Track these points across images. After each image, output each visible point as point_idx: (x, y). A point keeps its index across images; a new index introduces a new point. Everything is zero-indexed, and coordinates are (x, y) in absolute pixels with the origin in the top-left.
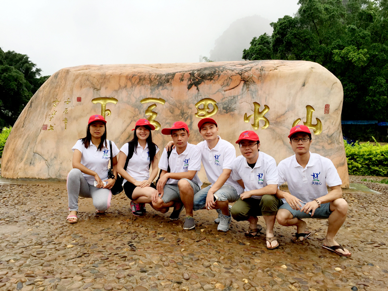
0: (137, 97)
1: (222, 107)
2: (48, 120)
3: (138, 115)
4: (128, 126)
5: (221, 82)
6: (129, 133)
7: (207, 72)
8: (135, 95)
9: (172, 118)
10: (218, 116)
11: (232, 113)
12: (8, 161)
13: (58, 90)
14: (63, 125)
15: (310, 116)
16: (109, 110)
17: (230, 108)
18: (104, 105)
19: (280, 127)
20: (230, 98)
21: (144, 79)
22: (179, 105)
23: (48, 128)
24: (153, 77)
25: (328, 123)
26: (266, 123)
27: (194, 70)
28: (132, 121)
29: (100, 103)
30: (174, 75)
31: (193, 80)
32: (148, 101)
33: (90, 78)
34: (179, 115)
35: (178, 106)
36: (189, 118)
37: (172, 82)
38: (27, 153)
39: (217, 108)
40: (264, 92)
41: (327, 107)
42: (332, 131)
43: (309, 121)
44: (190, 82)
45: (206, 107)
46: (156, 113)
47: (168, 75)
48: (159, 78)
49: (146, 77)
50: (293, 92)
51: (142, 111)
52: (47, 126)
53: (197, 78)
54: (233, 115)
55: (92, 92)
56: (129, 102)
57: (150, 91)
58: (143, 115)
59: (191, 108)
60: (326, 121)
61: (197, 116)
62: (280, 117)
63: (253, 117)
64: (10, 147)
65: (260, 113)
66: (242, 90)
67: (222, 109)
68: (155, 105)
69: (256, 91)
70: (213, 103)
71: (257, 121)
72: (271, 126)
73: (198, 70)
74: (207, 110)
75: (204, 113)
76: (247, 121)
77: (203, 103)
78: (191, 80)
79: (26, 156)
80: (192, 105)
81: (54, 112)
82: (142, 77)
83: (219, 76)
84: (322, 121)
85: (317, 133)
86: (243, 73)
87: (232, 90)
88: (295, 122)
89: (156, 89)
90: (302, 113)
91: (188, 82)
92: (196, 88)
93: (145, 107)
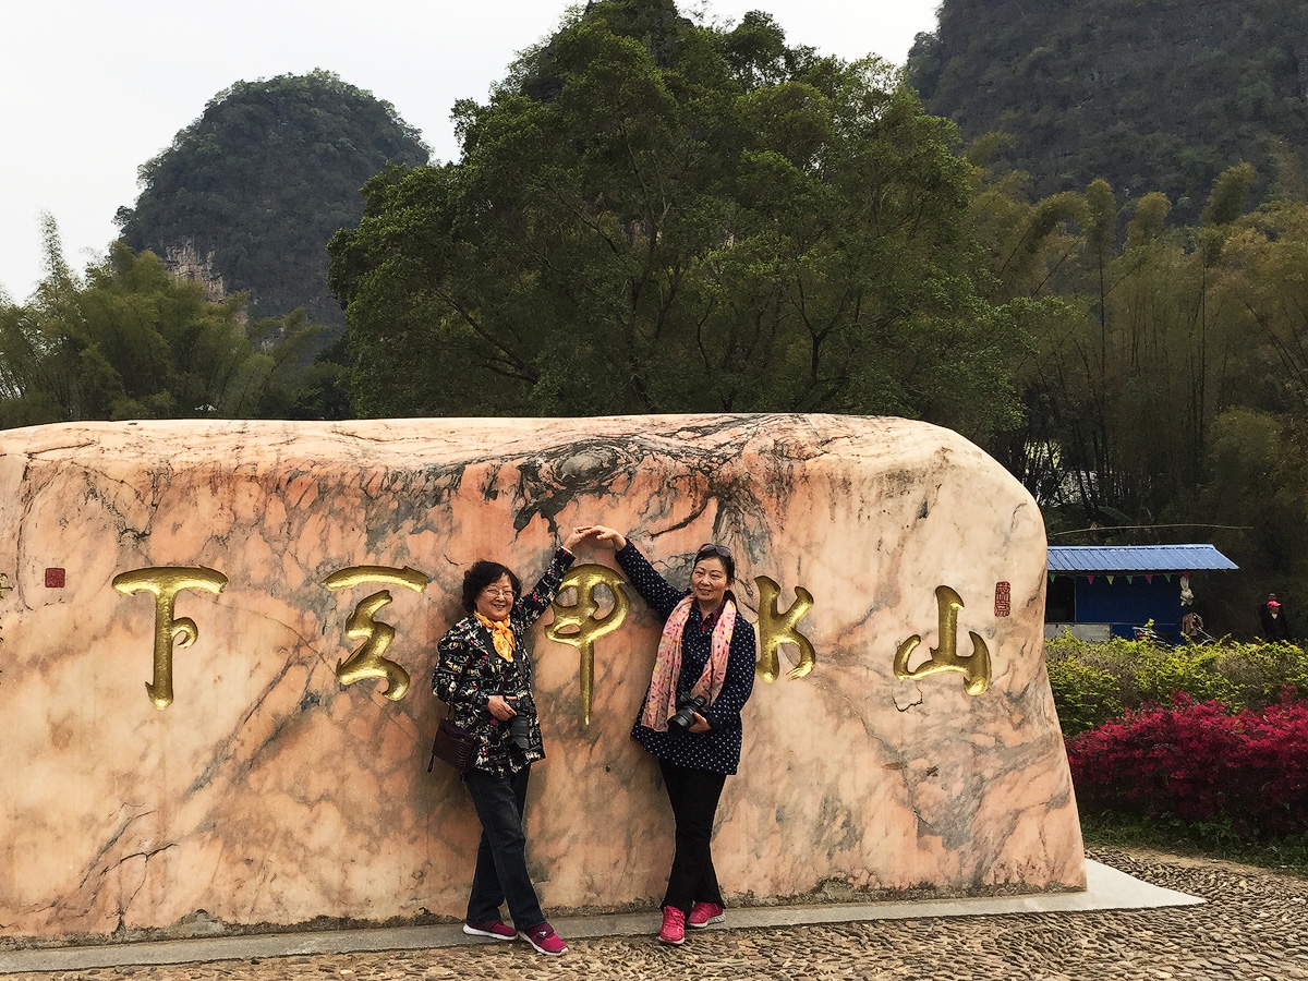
0: (312, 566)
3: (313, 639)
4: (272, 685)
5: (638, 502)
6: (275, 716)
7: (584, 461)
8: (302, 558)
10: (629, 633)
15: (948, 624)
16: (186, 620)
18: (166, 600)
19: (855, 670)
20: (671, 563)
21: (341, 488)
24: (376, 482)
25: (1007, 651)
26: (802, 655)
27: (534, 454)
28: (288, 666)
29: (147, 593)
30: (459, 470)
31: (534, 494)
32: (354, 581)
37: (453, 503)
39: (628, 601)
40: (793, 539)
41: (1002, 590)
42: (1021, 681)
43: (948, 645)
44: (521, 503)
45: (585, 600)
46: (391, 630)
47: (435, 473)
48: (399, 485)
49: (347, 480)
50: (891, 538)
51: (331, 621)
53: (549, 486)
55: (113, 544)
56: (277, 582)
57: (365, 538)
58: (336, 641)
60: (1001, 643)
61: (551, 637)
62: (849, 630)
65: (780, 618)
68: (386, 594)
69: (763, 537)
70: (611, 584)
71: (770, 648)
72: (823, 667)
73: (551, 456)
74: (590, 611)
75: (578, 622)
77: (574, 583)
78: (527, 493)
82: (331, 483)
83: (630, 479)
84: (991, 644)
85: (976, 689)
86: (715, 466)
87: (680, 530)
88: (902, 648)
89: (390, 531)
90: (924, 615)
91: (514, 501)
92: (547, 523)
93: (345, 604)
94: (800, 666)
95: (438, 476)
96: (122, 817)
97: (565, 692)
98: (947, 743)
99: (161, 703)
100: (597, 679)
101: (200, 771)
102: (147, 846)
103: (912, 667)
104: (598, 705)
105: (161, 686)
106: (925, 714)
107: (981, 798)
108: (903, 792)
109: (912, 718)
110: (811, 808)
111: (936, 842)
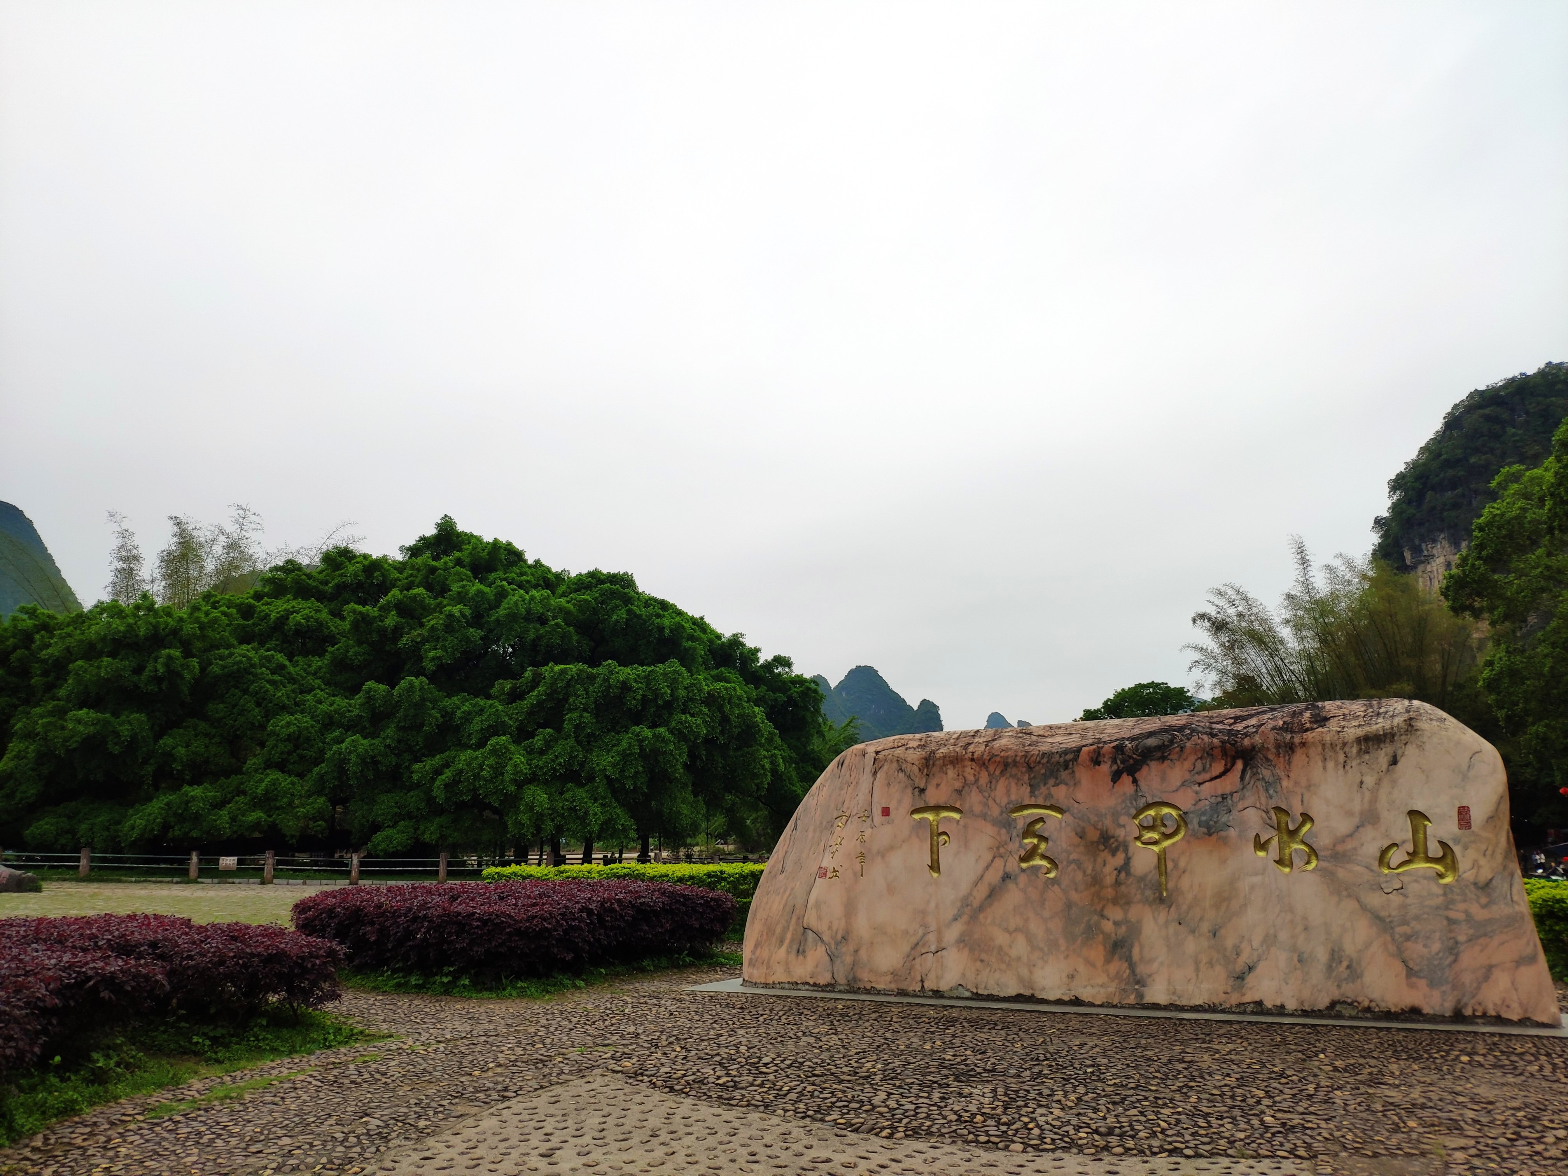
0: (1003, 804)
1: (1195, 822)
2: (828, 856)
3: (1006, 844)
4: (987, 868)
5: (1188, 765)
6: (990, 884)
7: (1151, 742)
8: (998, 801)
9: (1082, 849)
10: (1188, 842)
11: (1222, 833)
12: (756, 946)
13: (844, 791)
14: (858, 867)
15: (1421, 836)
16: (945, 833)
17: (1215, 822)
18: (935, 823)
19: (1348, 866)
20: (1213, 800)
21: (1015, 763)
22: (1096, 819)
23: (829, 875)
24: (1033, 758)
25: (1472, 854)
26: (1309, 856)
27: (1123, 739)
28: (994, 857)
29: (926, 819)
30: (1078, 750)
31: (1123, 762)
32: (1026, 812)
33: (904, 766)
34: (1098, 843)
35: (1092, 822)
36: (1121, 849)
37: (1076, 769)
38: (791, 928)
39: (1186, 823)
40: (1297, 783)
41: (1464, 815)
42: (1485, 874)
43: (1421, 849)
44: (1115, 767)
45: (1159, 822)
46: (1047, 840)
47: (1066, 752)
48: (1045, 760)
49: (1018, 759)
50: (1369, 780)
51: (1014, 834)
52: (826, 869)
53: (1131, 757)
54: (1225, 841)
55: (910, 795)
56: (986, 813)
57: (1029, 789)
58: (1017, 844)
59: (1124, 826)
60: (1466, 848)
61: (1139, 844)
62: (1343, 840)
63: (1275, 842)
64: (758, 916)
65: (1293, 834)
66: (1242, 778)
67: (1196, 826)
68: (1041, 819)
69: (1275, 782)
70: (1174, 813)
71: (1287, 851)
72: (1324, 864)
73: (1132, 739)
74: (1163, 829)
75: (1155, 836)
76: (1261, 854)
77: (1152, 812)
78: (1119, 762)
79: (789, 936)
80: (1123, 820)
81: (839, 840)
82: (1010, 760)
83: (1182, 751)
84: (1457, 849)
85: (1448, 880)
86: (1238, 740)
87: (1218, 780)
88: (1384, 852)
89: (1042, 785)
90: (1402, 831)
91: (1111, 766)
92: (1131, 779)
93: (1021, 825)
94: (1308, 863)
95: (1066, 754)
96: (920, 933)
97: (1149, 877)
98: (1425, 916)
99: (935, 875)
100: (1169, 870)
101: (955, 911)
102: (933, 948)
103: (1393, 864)
104: (1171, 885)
105: (935, 866)
106: (1406, 896)
107: (1457, 955)
108: (1392, 948)
109: (1396, 899)
110: (1322, 955)
111: (1422, 983)
